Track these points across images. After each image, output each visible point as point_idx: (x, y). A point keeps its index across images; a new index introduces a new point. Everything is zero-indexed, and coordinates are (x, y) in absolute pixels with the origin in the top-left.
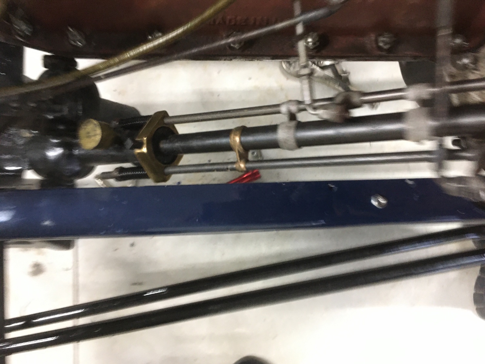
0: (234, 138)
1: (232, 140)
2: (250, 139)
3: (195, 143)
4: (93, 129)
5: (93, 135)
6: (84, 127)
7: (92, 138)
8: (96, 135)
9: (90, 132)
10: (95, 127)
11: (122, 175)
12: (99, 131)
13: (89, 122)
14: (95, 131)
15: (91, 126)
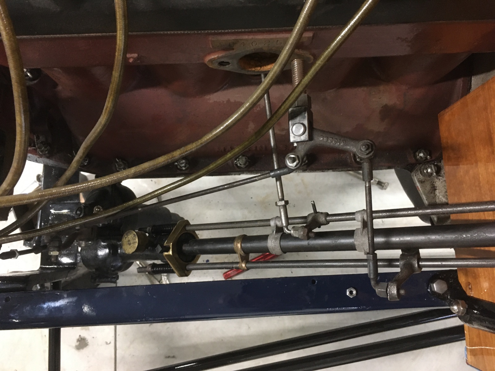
0: (236, 245)
1: (235, 246)
2: (249, 245)
3: (209, 247)
4: (132, 238)
5: (132, 243)
6: (126, 236)
7: (131, 245)
8: (134, 243)
9: (130, 240)
10: (134, 237)
11: (154, 269)
12: (137, 240)
13: (129, 232)
14: (133, 239)
15: (131, 235)
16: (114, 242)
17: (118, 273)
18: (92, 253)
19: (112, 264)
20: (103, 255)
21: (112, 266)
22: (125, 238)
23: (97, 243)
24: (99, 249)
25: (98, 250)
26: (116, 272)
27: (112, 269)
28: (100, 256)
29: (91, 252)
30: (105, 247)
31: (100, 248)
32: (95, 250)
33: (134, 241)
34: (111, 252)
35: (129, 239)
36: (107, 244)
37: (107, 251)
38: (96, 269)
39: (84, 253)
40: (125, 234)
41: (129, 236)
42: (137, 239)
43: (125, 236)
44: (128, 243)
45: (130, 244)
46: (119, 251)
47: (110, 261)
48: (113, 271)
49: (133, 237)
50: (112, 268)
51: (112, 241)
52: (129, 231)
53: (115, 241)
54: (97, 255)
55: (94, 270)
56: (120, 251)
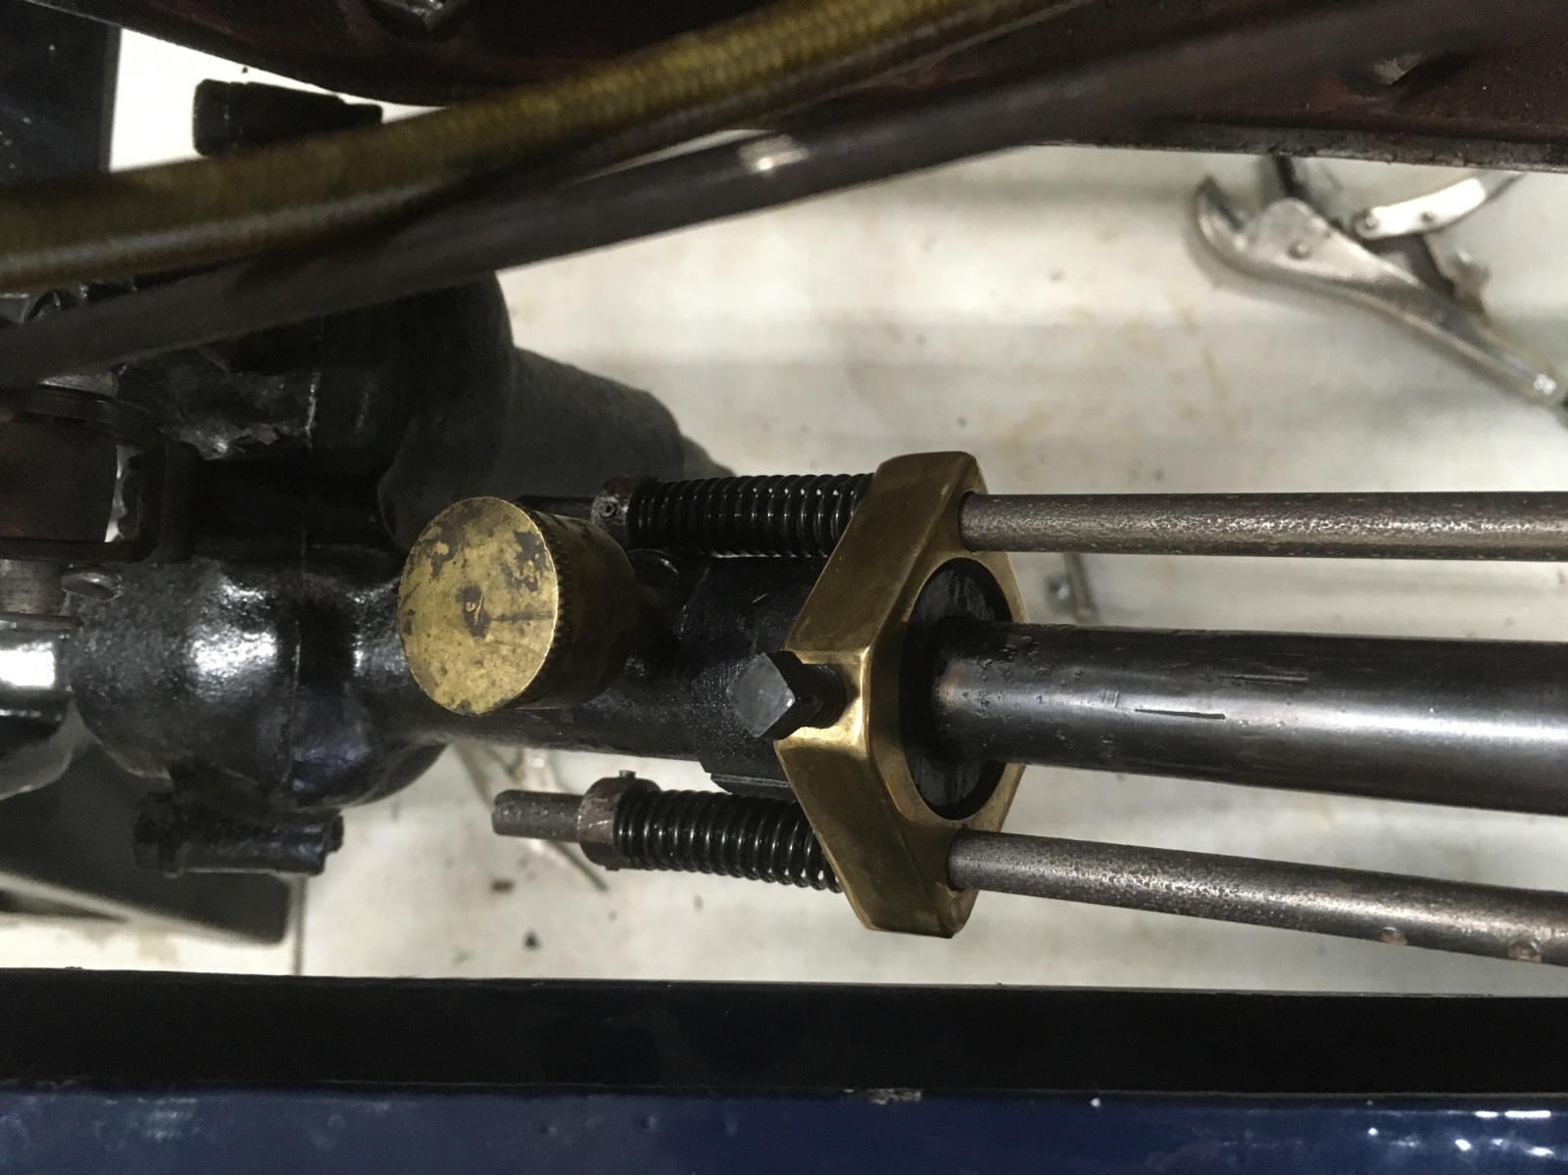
4: (506, 570)
5: (502, 618)
6: (442, 548)
7: (489, 638)
8: (519, 618)
9: (484, 587)
10: (522, 558)
11: (638, 831)
12: (550, 592)
13: (474, 514)
14: (514, 584)
15: (492, 547)
16: (319, 584)
17: (338, 811)
18: (149, 657)
19: (298, 755)
20: (232, 680)
21: (300, 770)
22: (427, 566)
23: (190, 586)
24: (205, 628)
25: (195, 638)
26: (327, 803)
27: (298, 784)
28: (207, 685)
29: (141, 646)
30: (247, 620)
31: (209, 621)
32: (174, 635)
33: (525, 597)
34: (297, 659)
35: (476, 573)
36: (268, 600)
37: (263, 647)
38: (180, 773)
39: (93, 646)
40: (433, 531)
41: (472, 554)
42: (556, 590)
43: (432, 542)
44: (456, 609)
45: (477, 627)
46: (359, 655)
47: (285, 727)
48: (305, 799)
49: (510, 557)
50: (295, 775)
51: (305, 576)
52: (477, 501)
53: (330, 582)
54: (181, 679)
55: (166, 775)
56: (367, 661)
